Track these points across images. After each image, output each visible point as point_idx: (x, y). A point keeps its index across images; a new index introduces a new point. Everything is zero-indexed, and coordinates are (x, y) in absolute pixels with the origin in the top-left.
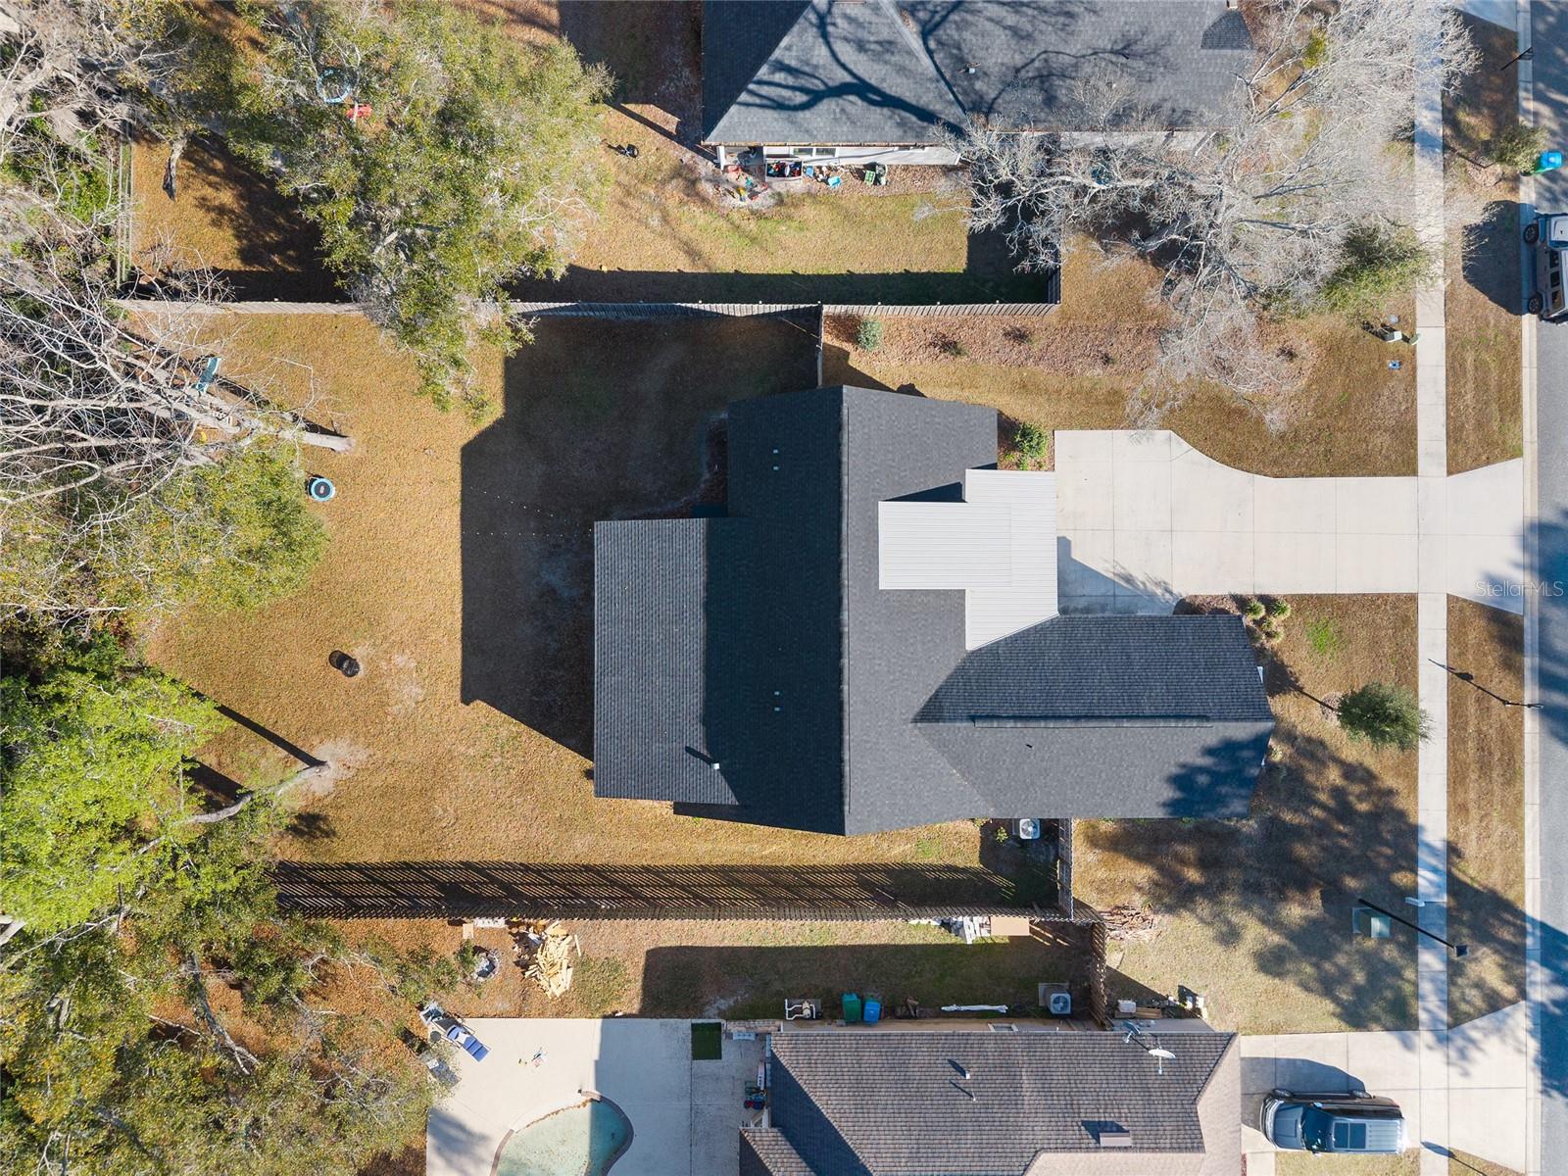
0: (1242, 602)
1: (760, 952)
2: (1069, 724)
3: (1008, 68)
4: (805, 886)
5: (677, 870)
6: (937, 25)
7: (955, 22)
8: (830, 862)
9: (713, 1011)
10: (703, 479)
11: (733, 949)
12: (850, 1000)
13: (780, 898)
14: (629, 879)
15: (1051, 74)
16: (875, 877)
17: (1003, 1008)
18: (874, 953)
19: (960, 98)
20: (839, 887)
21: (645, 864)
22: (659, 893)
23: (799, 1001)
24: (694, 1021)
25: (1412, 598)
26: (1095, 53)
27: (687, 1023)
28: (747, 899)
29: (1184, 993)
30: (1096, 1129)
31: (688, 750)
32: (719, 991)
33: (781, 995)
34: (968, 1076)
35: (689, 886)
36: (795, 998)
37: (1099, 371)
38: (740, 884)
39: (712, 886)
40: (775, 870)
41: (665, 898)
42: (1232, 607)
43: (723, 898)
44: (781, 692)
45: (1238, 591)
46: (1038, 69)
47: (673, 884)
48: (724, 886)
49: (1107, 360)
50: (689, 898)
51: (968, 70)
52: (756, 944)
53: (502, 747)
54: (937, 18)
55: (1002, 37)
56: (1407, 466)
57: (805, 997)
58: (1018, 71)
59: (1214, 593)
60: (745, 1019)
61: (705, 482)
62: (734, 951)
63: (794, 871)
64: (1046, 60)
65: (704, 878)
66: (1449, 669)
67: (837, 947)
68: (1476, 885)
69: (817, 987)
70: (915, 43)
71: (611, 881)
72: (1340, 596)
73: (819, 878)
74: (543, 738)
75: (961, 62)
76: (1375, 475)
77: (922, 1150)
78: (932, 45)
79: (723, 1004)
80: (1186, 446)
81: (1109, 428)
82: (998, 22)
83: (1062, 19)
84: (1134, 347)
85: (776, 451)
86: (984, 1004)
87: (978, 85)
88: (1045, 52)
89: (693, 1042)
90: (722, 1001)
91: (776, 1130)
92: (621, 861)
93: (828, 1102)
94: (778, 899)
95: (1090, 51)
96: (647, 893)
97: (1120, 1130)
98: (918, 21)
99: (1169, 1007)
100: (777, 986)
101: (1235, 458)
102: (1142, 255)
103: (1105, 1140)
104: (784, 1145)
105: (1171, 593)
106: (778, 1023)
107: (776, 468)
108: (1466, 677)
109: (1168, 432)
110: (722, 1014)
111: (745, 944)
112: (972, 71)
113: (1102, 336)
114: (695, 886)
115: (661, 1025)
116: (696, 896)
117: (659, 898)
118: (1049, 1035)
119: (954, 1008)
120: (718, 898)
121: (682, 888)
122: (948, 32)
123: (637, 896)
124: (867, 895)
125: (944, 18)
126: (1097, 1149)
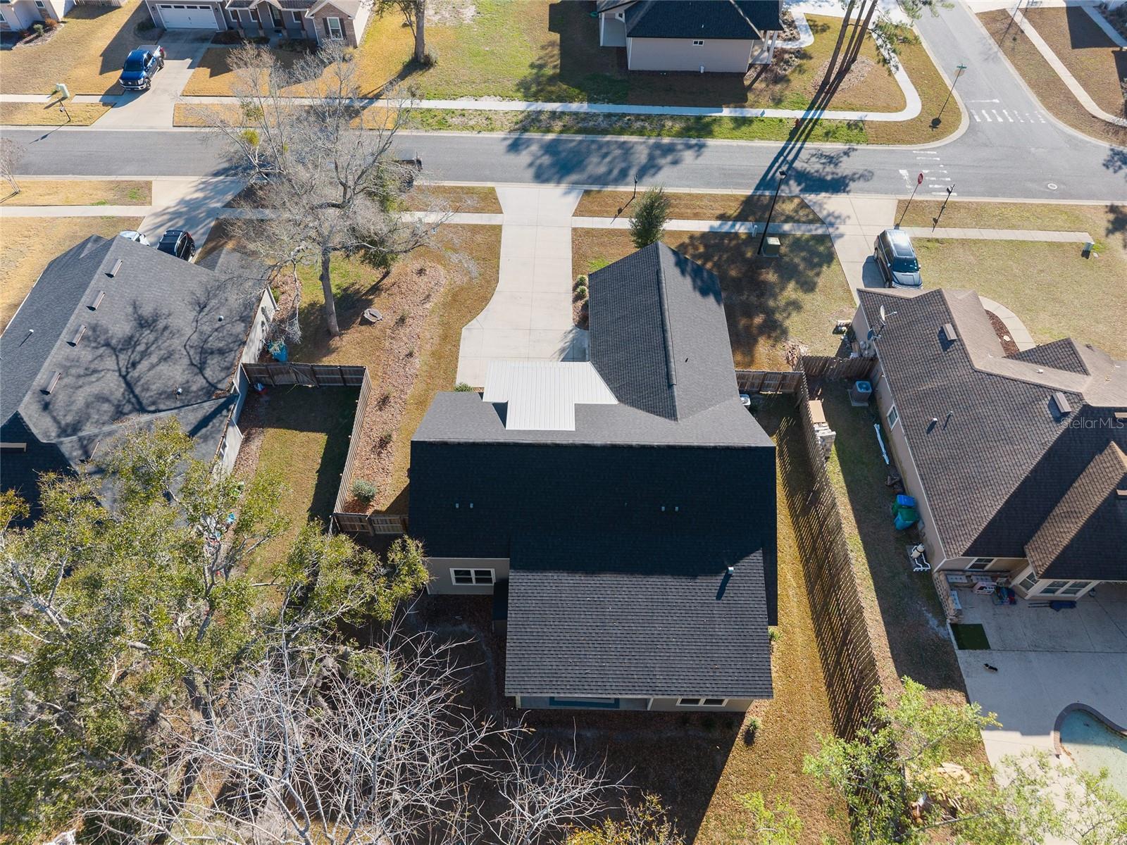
0: (578, 298)
1: (878, 590)
2: (669, 335)
3: (187, 369)
4: (816, 554)
5: (825, 659)
6: (140, 403)
7: (142, 391)
8: (793, 535)
9: (941, 632)
10: (467, 630)
11: (883, 612)
12: (901, 521)
13: (831, 574)
14: (842, 703)
15: (202, 348)
16: (798, 505)
17: (877, 427)
18: (858, 507)
19: (199, 401)
20: (811, 530)
21: (824, 688)
22: (849, 676)
23: (912, 562)
24: (956, 647)
25: (574, 230)
26: (197, 321)
27: (959, 653)
28: (837, 600)
29: (837, 331)
30: (946, 343)
31: (719, 596)
32: (922, 625)
33: (912, 575)
34: (935, 419)
35: (836, 649)
36: (911, 565)
37: (417, 360)
38: (826, 605)
39: (832, 628)
40: (808, 576)
41: (852, 671)
42: (580, 304)
43: (841, 620)
44: (662, 505)
45: (571, 300)
46: (196, 353)
47: (838, 663)
48: (830, 619)
49: (410, 355)
50: (848, 650)
51: (179, 393)
52: (874, 594)
53: (733, 838)
54: (133, 400)
55: (163, 368)
56: (496, 230)
57: (907, 557)
58: (192, 364)
59: (572, 311)
60: (940, 604)
61: (470, 628)
62: (884, 612)
63: (806, 562)
64: (191, 347)
65: (827, 636)
66: (616, 217)
67: (860, 532)
68: (739, 211)
69: (896, 548)
70: (145, 418)
71: (848, 722)
72: (573, 257)
73: (808, 543)
74: (718, 789)
75: (173, 395)
76: (500, 241)
77: (1003, 437)
78: (152, 408)
79: (933, 622)
80: (474, 321)
81: (457, 359)
82: (153, 367)
83: (166, 334)
84: (402, 341)
85: (457, 506)
86: (877, 438)
87: (194, 388)
88: (185, 346)
89: (975, 648)
90: (931, 623)
91: (1027, 551)
92: (828, 712)
93: (990, 507)
94: (832, 577)
95: (194, 324)
96: (851, 687)
97: (942, 331)
98: (130, 412)
99: (848, 338)
100: (904, 578)
101: (484, 300)
102: (340, 335)
103: (952, 336)
104: (1037, 540)
105: (571, 331)
106: (936, 575)
107: (471, 506)
108: (620, 211)
109: (463, 329)
110: (942, 623)
111: (876, 602)
112: (180, 390)
113: (392, 358)
114: (835, 644)
115: (967, 676)
116: (844, 643)
117: (854, 676)
118: (889, 380)
119: (885, 456)
120: (842, 625)
121: (839, 654)
122: (146, 397)
123: (856, 696)
124: (813, 511)
125: (136, 396)
126: (960, 340)
